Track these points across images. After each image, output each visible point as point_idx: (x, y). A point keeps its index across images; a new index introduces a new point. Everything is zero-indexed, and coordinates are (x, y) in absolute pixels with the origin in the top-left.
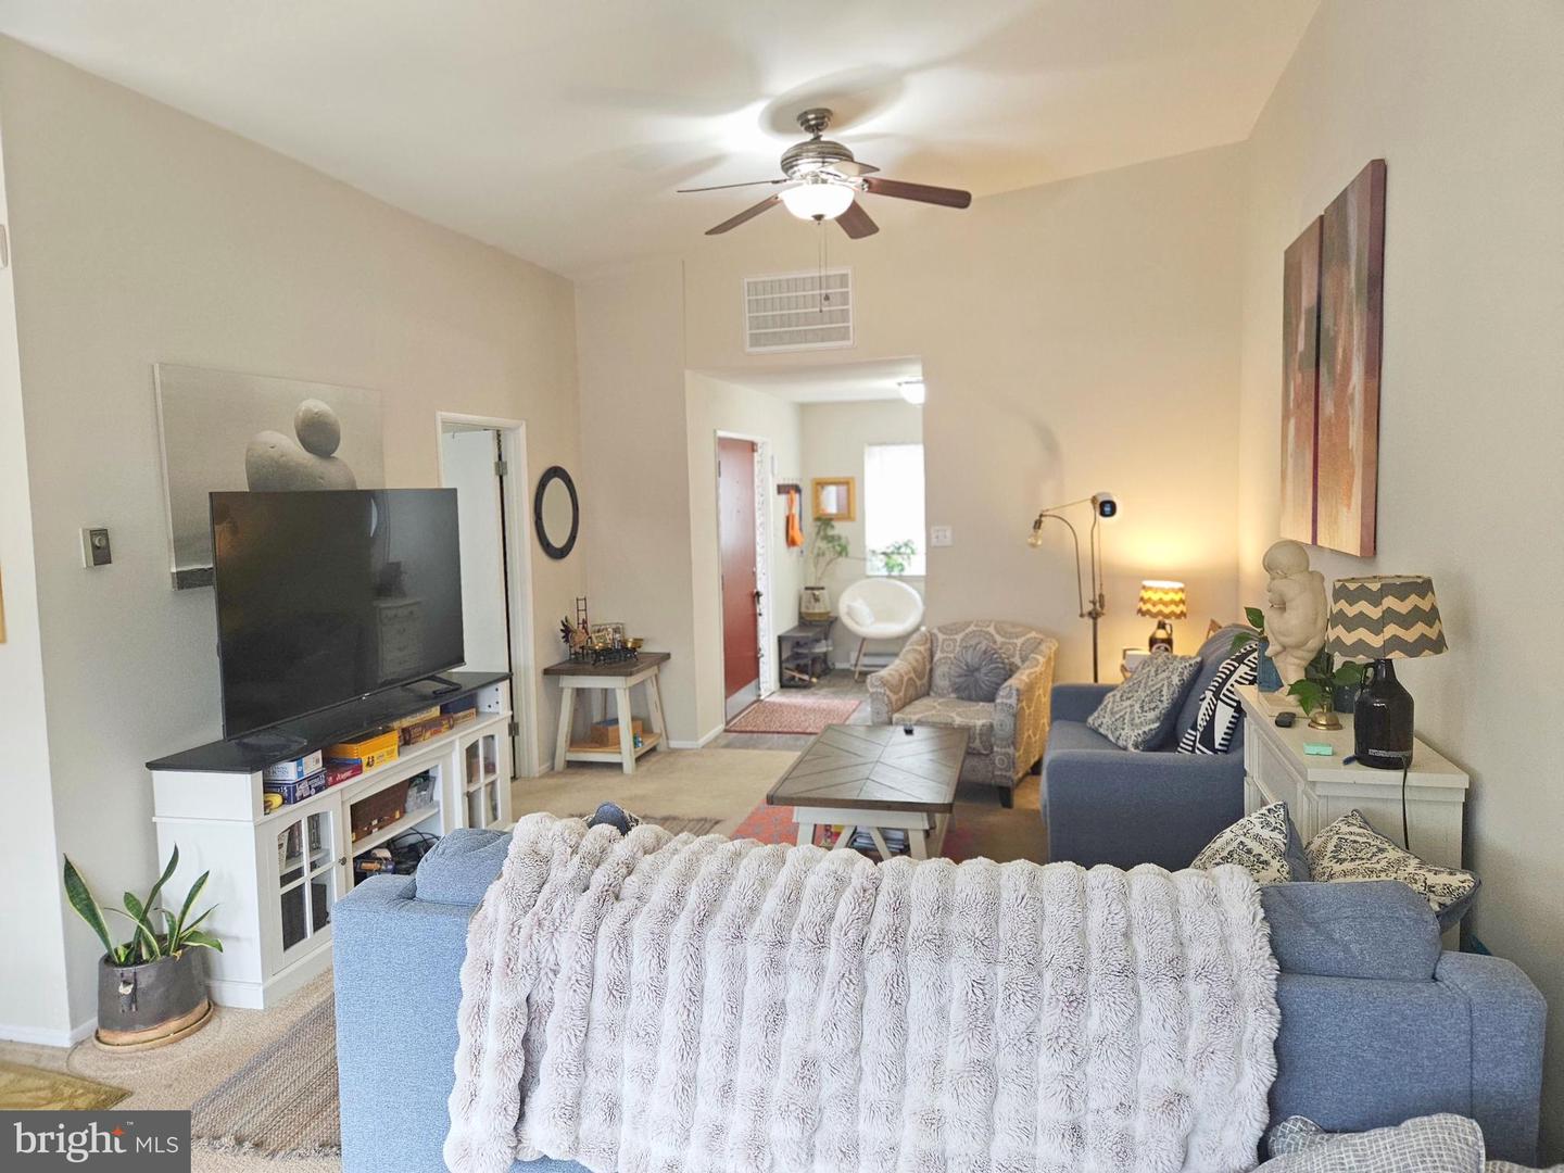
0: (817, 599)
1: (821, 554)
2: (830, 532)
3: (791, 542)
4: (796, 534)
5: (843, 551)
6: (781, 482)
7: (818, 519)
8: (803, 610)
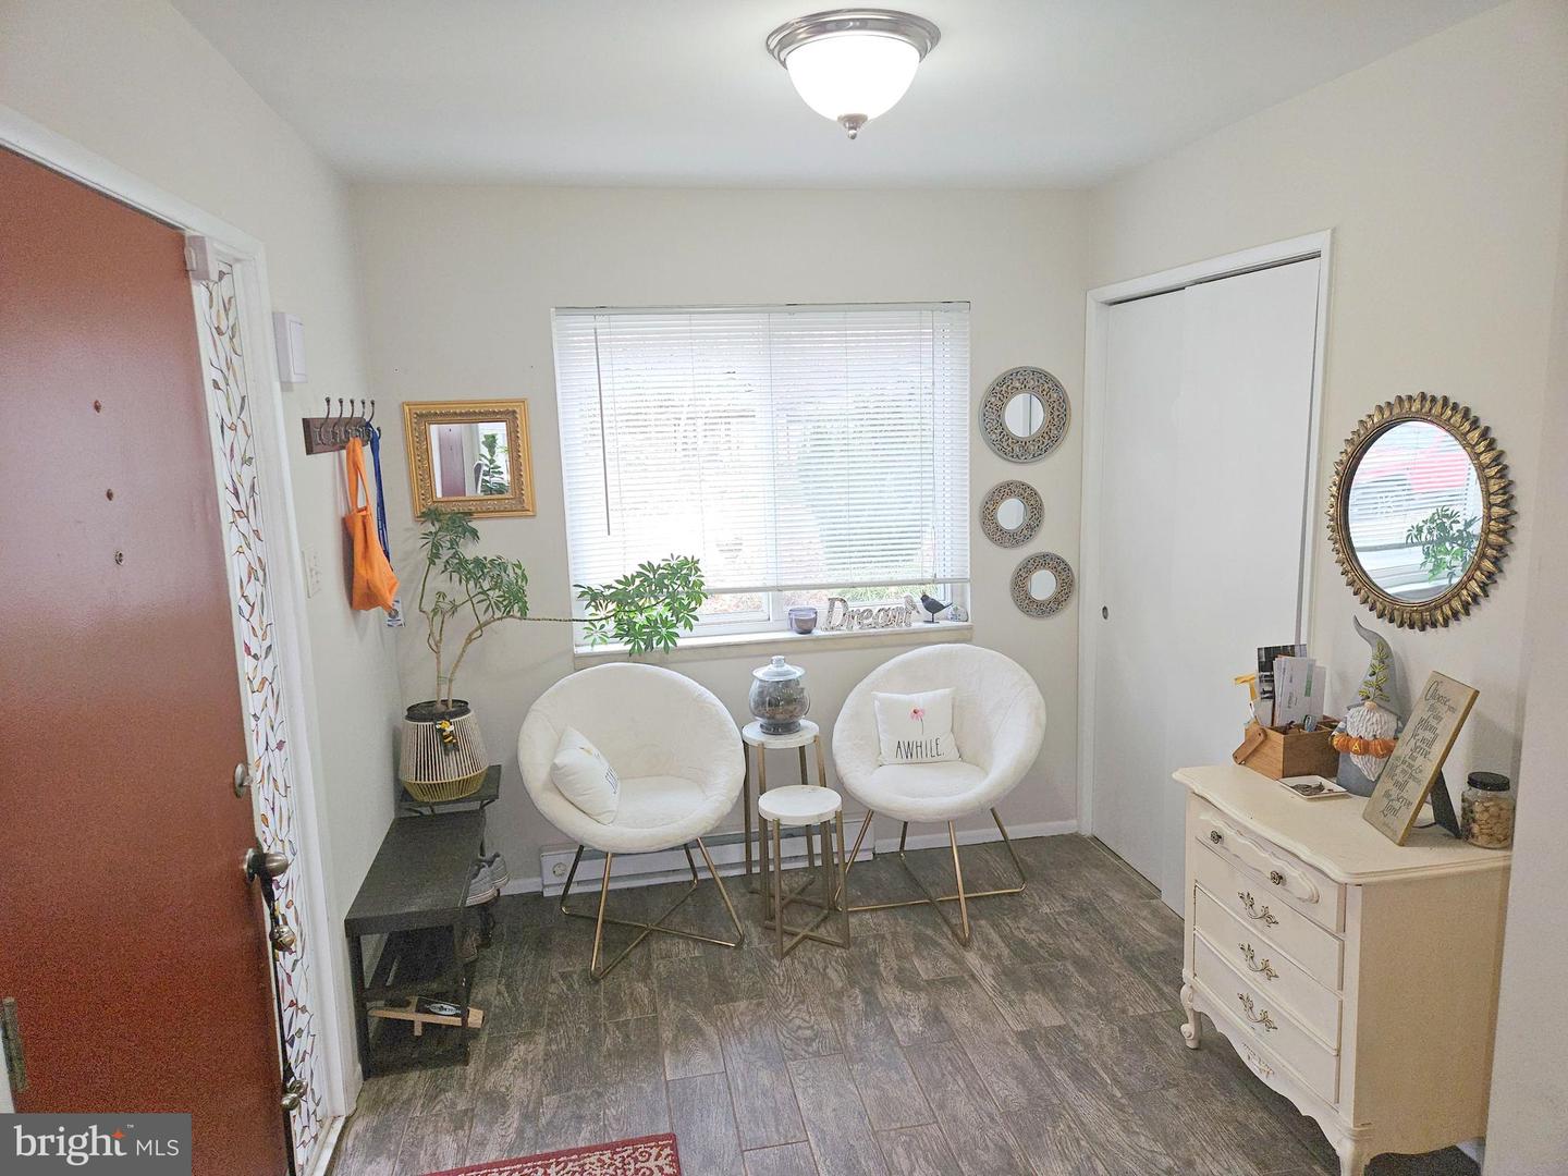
0: (450, 744)
1: (443, 610)
2: (470, 551)
3: (360, 595)
4: (379, 571)
5: (513, 600)
6: (319, 412)
7: (430, 515)
8: (409, 777)
